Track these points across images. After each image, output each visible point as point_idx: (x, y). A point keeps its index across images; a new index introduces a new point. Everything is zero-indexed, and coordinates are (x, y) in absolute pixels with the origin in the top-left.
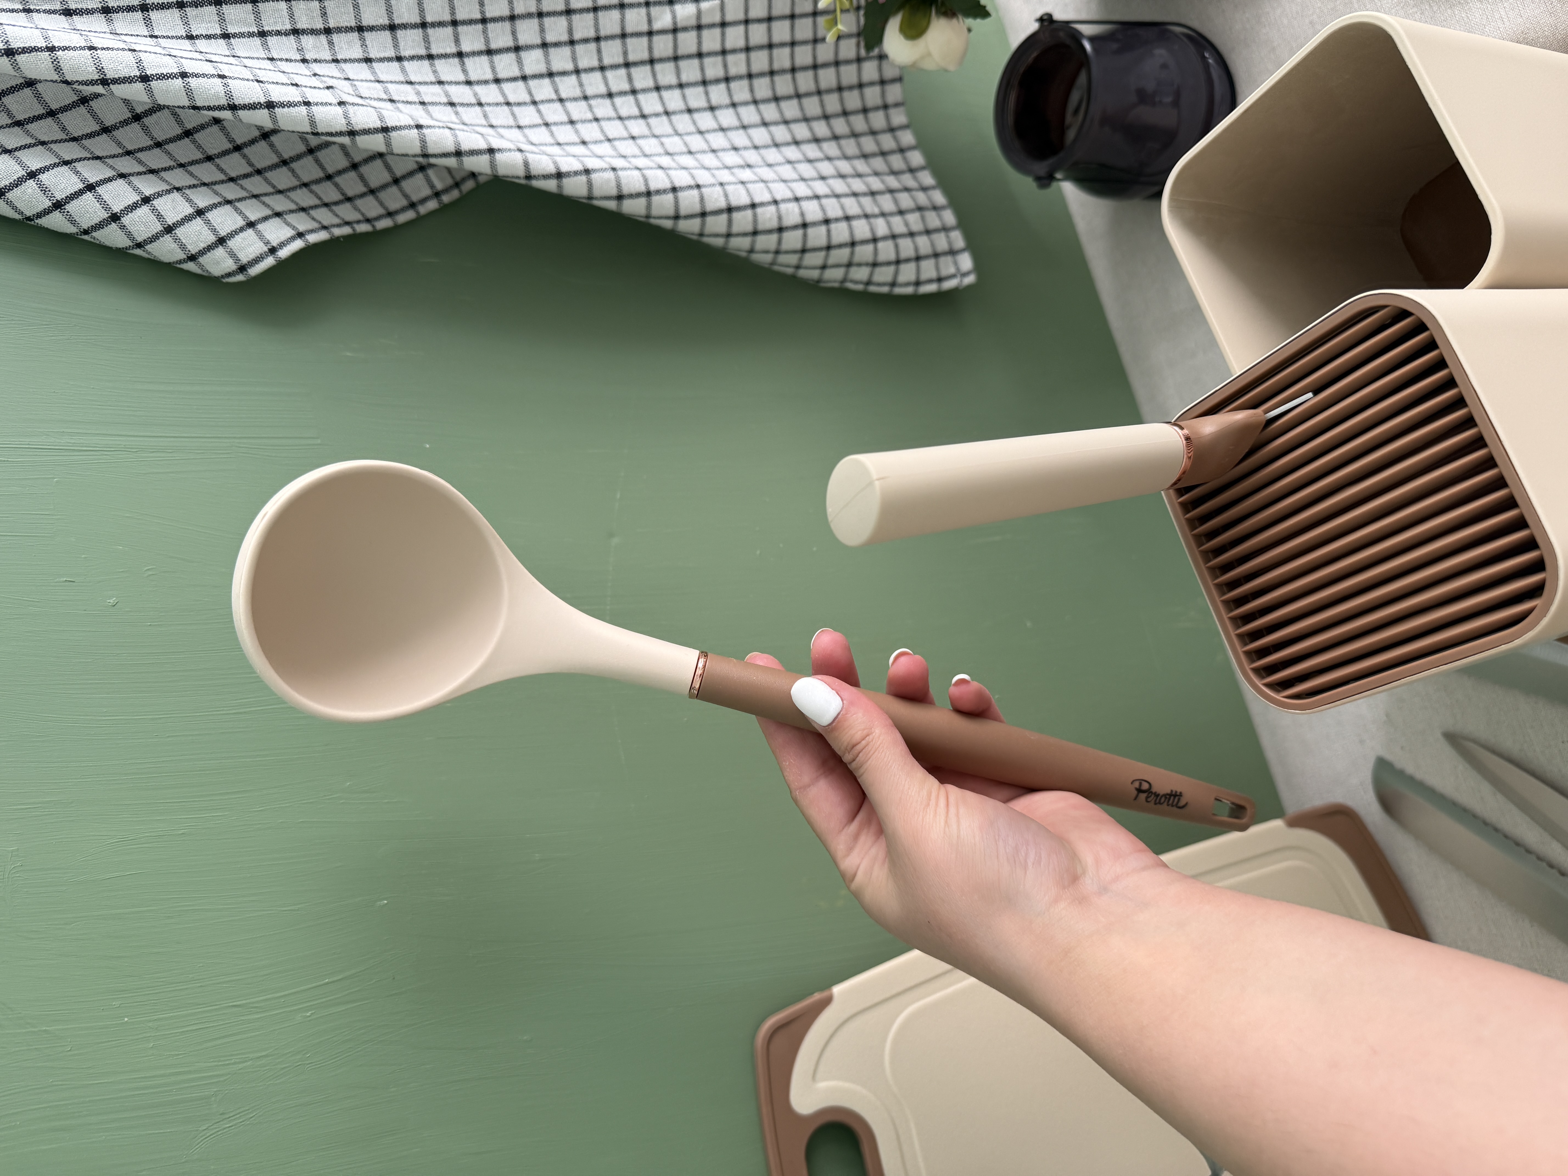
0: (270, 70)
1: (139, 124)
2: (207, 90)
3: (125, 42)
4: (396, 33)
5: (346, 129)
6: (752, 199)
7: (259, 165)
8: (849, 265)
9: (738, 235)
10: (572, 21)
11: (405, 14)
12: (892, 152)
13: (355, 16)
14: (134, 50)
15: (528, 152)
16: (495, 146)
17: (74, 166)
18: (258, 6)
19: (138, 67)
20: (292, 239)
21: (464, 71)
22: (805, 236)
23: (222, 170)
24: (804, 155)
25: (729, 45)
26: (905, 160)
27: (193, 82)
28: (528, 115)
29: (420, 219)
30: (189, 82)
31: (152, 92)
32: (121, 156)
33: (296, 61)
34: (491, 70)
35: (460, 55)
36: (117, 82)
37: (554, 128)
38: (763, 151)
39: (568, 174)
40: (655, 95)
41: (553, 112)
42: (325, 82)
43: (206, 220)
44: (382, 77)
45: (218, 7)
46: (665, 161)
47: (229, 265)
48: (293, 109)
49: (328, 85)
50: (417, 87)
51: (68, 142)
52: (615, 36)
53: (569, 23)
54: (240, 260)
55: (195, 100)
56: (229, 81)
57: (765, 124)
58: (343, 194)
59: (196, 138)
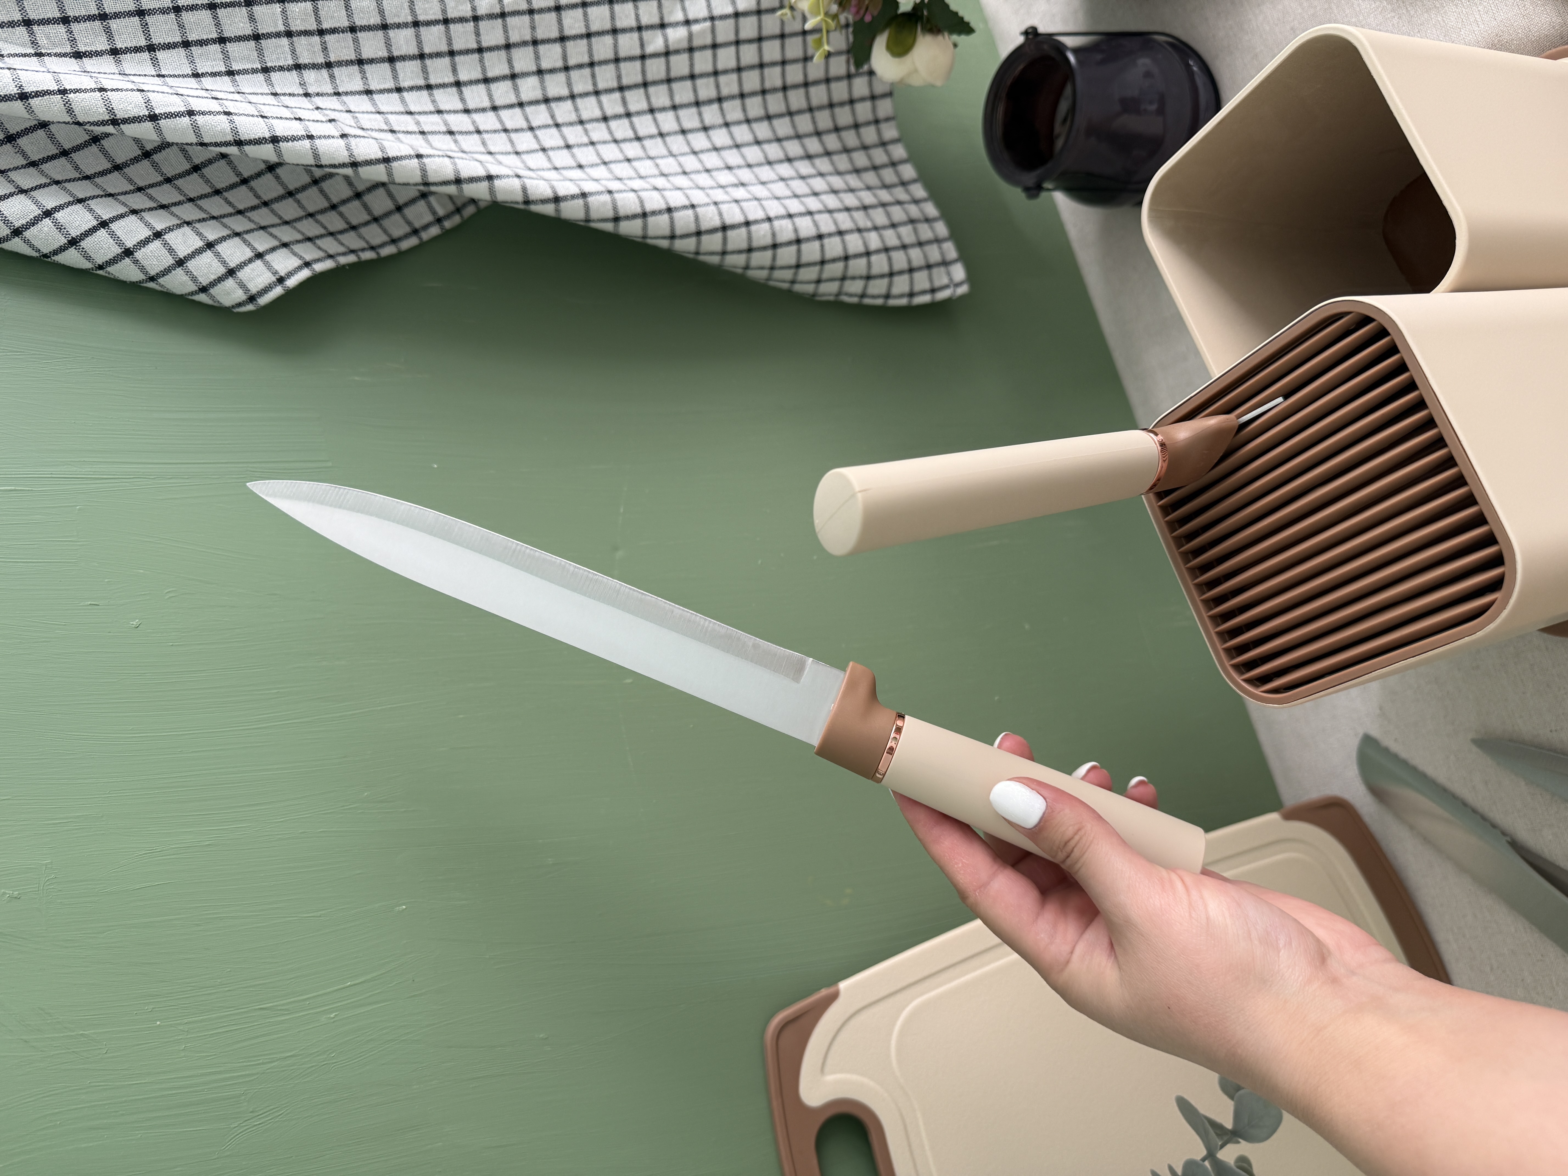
0: (274, 105)
1: (149, 161)
2: (213, 127)
3: (134, 82)
4: (395, 65)
5: (349, 161)
6: (746, 217)
7: (266, 198)
8: (843, 279)
9: (733, 252)
10: (566, 48)
11: (404, 46)
12: (884, 166)
13: (355, 50)
14: (143, 91)
15: (526, 177)
16: (493, 172)
17: (88, 204)
18: (260, 43)
19: (147, 107)
20: (299, 268)
21: (463, 100)
22: (799, 251)
23: (230, 203)
24: (797, 171)
25: (720, 66)
26: (897, 174)
27: (200, 119)
28: (525, 141)
29: (422, 245)
30: (196, 120)
31: (161, 130)
32: (133, 193)
33: (299, 95)
34: (488, 98)
35: (458, 84)
36: (127, 122)
37: (551, 153)
38: (756, 169)
39: (565, 198)
40: (649, 117)
41: (550, 138)
42: (327, 115)
43: (215, 253)
44: (383, 109)
45: (222, 45)
46: (660, 182)
47: (239, 295)
48: (297, 143)
49: (330, 118)
50: (417, 117)
51: (81, 180)
52: (609, 61)
53: (564, 50)
54: (249, 290)
55: (202, 137)
56: (234, 117)
57: (758, 142)
58: (348, 223)
59: (204, 173)
